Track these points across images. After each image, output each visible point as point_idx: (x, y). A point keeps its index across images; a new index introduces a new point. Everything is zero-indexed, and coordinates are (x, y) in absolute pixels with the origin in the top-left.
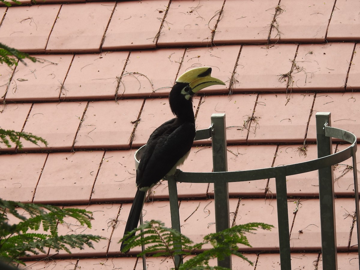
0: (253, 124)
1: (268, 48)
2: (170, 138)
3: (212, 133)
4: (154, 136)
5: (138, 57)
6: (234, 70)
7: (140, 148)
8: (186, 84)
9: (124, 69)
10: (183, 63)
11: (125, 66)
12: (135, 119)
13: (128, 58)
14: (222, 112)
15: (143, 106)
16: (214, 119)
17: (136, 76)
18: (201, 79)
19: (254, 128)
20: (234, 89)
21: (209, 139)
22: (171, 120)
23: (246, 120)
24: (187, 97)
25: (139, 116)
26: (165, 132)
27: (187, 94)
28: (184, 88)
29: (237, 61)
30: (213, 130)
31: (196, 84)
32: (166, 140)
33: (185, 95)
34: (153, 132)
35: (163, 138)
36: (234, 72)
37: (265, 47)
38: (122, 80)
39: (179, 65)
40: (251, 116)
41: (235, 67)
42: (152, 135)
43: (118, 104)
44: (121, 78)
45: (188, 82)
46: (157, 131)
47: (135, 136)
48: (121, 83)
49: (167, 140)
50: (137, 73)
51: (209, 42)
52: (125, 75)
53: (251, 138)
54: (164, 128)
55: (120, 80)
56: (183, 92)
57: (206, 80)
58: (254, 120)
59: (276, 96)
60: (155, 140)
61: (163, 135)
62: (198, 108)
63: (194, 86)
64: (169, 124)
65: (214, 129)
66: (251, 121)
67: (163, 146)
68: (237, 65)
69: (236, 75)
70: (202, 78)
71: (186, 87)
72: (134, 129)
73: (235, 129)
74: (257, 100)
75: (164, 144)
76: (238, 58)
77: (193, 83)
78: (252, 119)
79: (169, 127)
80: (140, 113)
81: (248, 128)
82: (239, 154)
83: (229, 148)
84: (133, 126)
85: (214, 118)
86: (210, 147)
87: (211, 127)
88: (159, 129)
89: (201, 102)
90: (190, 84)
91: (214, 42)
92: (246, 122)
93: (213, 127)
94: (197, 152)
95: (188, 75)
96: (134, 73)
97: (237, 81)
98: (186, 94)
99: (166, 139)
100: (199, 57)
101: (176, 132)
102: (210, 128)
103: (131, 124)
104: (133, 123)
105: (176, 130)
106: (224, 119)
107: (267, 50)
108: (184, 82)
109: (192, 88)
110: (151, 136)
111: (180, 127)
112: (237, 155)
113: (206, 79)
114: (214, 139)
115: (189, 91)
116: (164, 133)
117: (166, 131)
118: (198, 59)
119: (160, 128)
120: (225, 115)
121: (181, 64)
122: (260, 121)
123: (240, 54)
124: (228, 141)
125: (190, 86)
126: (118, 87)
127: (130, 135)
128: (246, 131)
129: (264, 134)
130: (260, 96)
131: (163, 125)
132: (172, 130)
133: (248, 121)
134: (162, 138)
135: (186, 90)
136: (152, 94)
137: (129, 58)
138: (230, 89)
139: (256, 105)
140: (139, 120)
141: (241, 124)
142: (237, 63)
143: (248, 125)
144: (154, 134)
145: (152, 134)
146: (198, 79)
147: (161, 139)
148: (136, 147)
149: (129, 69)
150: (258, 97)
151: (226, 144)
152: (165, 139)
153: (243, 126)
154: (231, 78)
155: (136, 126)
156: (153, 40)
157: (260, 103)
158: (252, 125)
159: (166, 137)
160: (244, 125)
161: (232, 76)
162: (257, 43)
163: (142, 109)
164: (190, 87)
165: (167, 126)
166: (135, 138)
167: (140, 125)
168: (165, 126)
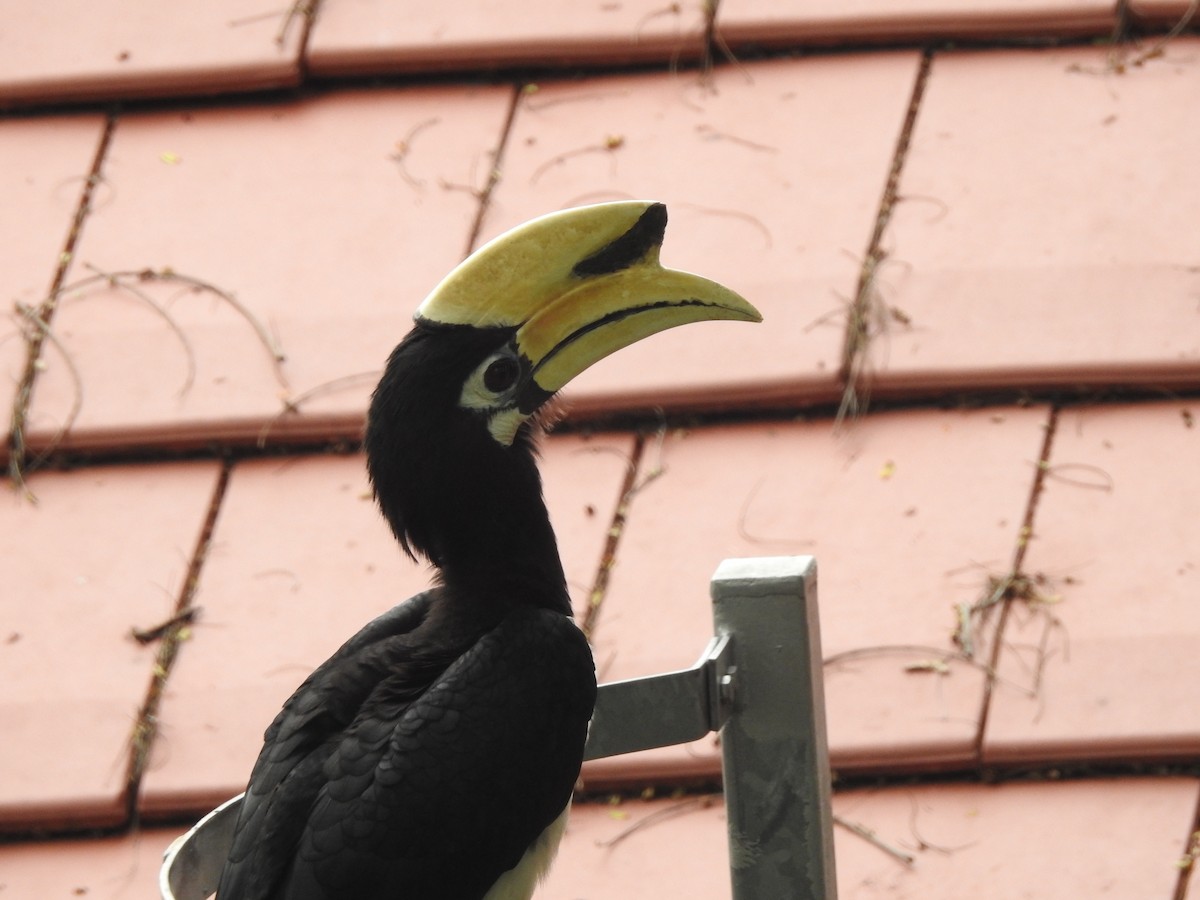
0: (1022, 628)
1: (1120, 70)
2: (414, 733)
3: (724, 701)
4: (294, 732)
5: (169, 156)
6: (878, 233)
7: (200, 824)
8: (500, 336)
9: (70, 245)
10: (499, 195)
11: (78, 221)
12: (160, 612)
13: (96, 168)
14: (792, 548)
15: (212, 516)
16: (730, 598)
17: (158, 292)
18: (592, 293)
19: (1031, 659)
20: (875, 379)
21: (706, 747)
22: (407, 606)
23: (972, 596)
24: (503, 428)
25: (189, 589)
26: (374, 696)
27: (503, 409)
28: (484, 368)
29: (897, 167)
30: (727, 680)
31: (562, 332)
32: (385, 748)
33: (491, 413)
34: (289, 707)
35: (364, 738)
36: (875, 253)
37: (1093, 61)
38: (59, 325)
39: (472, 207)
40: (1004, 569)
41: (884, 214)
42: (284, 730)
43: (33, 502)
44: (47, 314)
45: (511, 320)
46: (310, 698)
47: (164, 731)
48: (48, 350)
49: (394, 745)
50: (169, 276)
51: (690, 39)
52: (76, 293)
53: (1011, 729)
54: (362, 666)
55: (40, 330)
56: (475, 395)
57: (626, 294)
58: (1026, 596)
59: (1186, 415)
60: (308, 764)
61: (360, 716)
62: (619, 519)
63: (551, 346)
64: (393, 639)
65: (733, 669)
66: (1007, 608)
67: (369, 792)
68: (891, 197)
69: (887, 275)
70: (603, 280)
71: (492, 359)
72: (157, 683)
73: (890, 672)
74: (1045, 454)
75: (372, 780)
76: (903, 146)
77: (540, 322)
78: (1015, 591)
79: (397, 656)
80: (196, 566)
81: (983, 656)
82: (923, 847)
83: (849, 810)
84: (147, 661)
85: (734, 589)
86: (708, 806)
87: (714, 656)
88: (326, 681)
89: (641, 478)
90: (526, 334)
91: (727, 31)
92: (973, 611)
93: (730, 654)
94: (614, 844)
95: (508, 264)
96: (147, 275)
97: (899, 317)
98: (496, 405)
99: (388, 742)
100: (614, 146)
101: (454, 688)
102: (710, 666)
103: (132, 649)
104: (144, 639)
105: (453, 669)
106: (803, 598)
107: (1116, 82)
108: (480, 321)
109: (535, 357)
110: (271, 736)
111: (478, 647)
112: (914, 853)
113: (624, 288)
114: (734, 744)
115: (513, 387)
116: (365, 705)
117: (380, 687)
118: (604, 159)
119: (333, 673)
120: (813, 569)
121: (484, 198)
122: (1067, 606)
123: (912, 115)
124: (836, 757)
125: (522, 350)
126: (30, 376)
127: (121, 730)
128: (970, 679)
129: (1103, 703)
130: (1068, 423)
131: (349, 650)
132: (422, 673)
133: (984, 609)
134: (353, 736)
135: (494, 382)
136: (279, 423)
137: (107, 168)
138: (844, 375)
139: (1037, 488)
140: (185, 617)
141: (932, 631)
142: (892, 185)
143: (988, 635)
144: (294, 721)
145: (277, 724)
146: (577, 290)
147: (348, 745)
148: (172, 815)
149: (102, 245)
150: (1050, 431)
151: (824, 777)
152: (377, 746)
153: (947, 646)
154: (849, 292)
155: (168, 661)
156: (274, 27)
157: (1069, 474)
158: (1011, 635)
159: (385, 727)
160: (956, 640)
161: (863, 284)
162: (1038, 33)
163: (206, 536)
164: (524, 357)
165: (380, 648)
166: (159, 751)
167: (197, 649)
168: (366, 654)
